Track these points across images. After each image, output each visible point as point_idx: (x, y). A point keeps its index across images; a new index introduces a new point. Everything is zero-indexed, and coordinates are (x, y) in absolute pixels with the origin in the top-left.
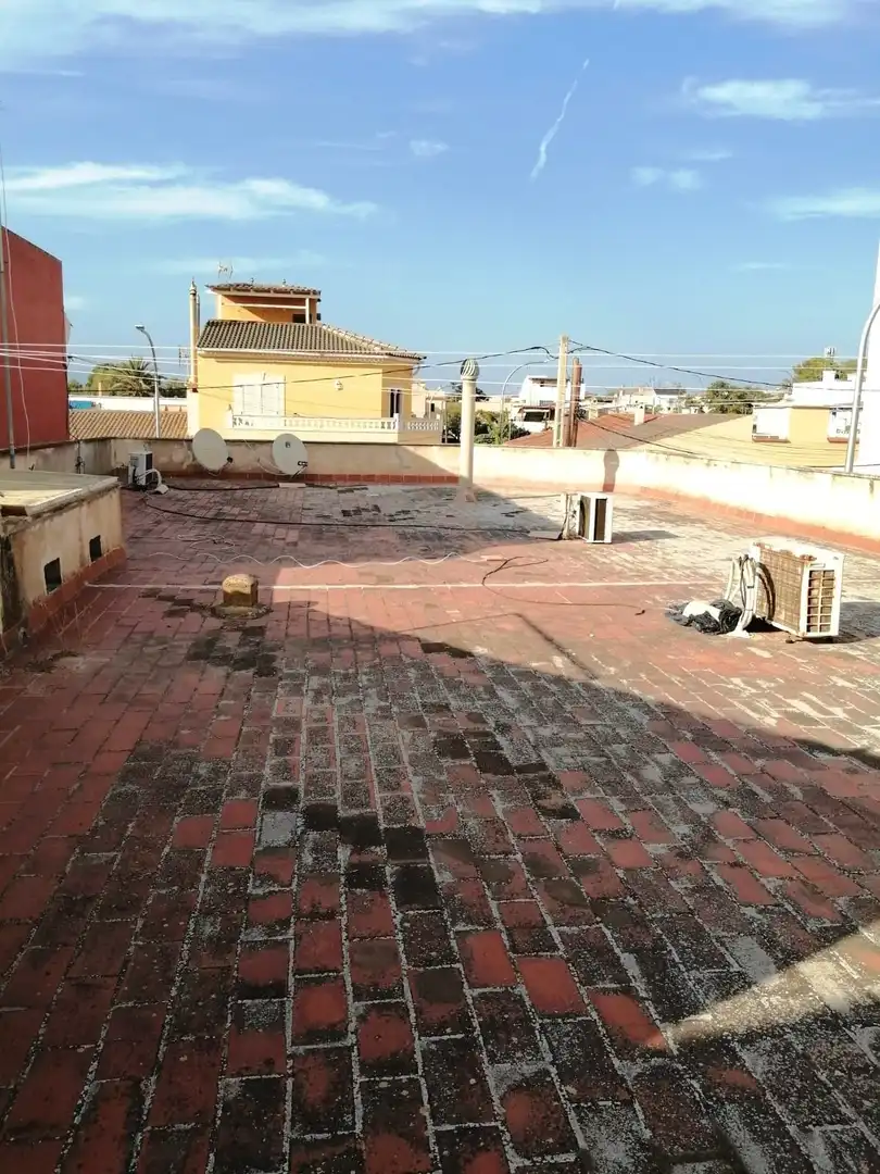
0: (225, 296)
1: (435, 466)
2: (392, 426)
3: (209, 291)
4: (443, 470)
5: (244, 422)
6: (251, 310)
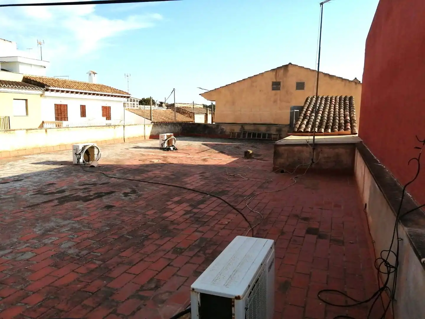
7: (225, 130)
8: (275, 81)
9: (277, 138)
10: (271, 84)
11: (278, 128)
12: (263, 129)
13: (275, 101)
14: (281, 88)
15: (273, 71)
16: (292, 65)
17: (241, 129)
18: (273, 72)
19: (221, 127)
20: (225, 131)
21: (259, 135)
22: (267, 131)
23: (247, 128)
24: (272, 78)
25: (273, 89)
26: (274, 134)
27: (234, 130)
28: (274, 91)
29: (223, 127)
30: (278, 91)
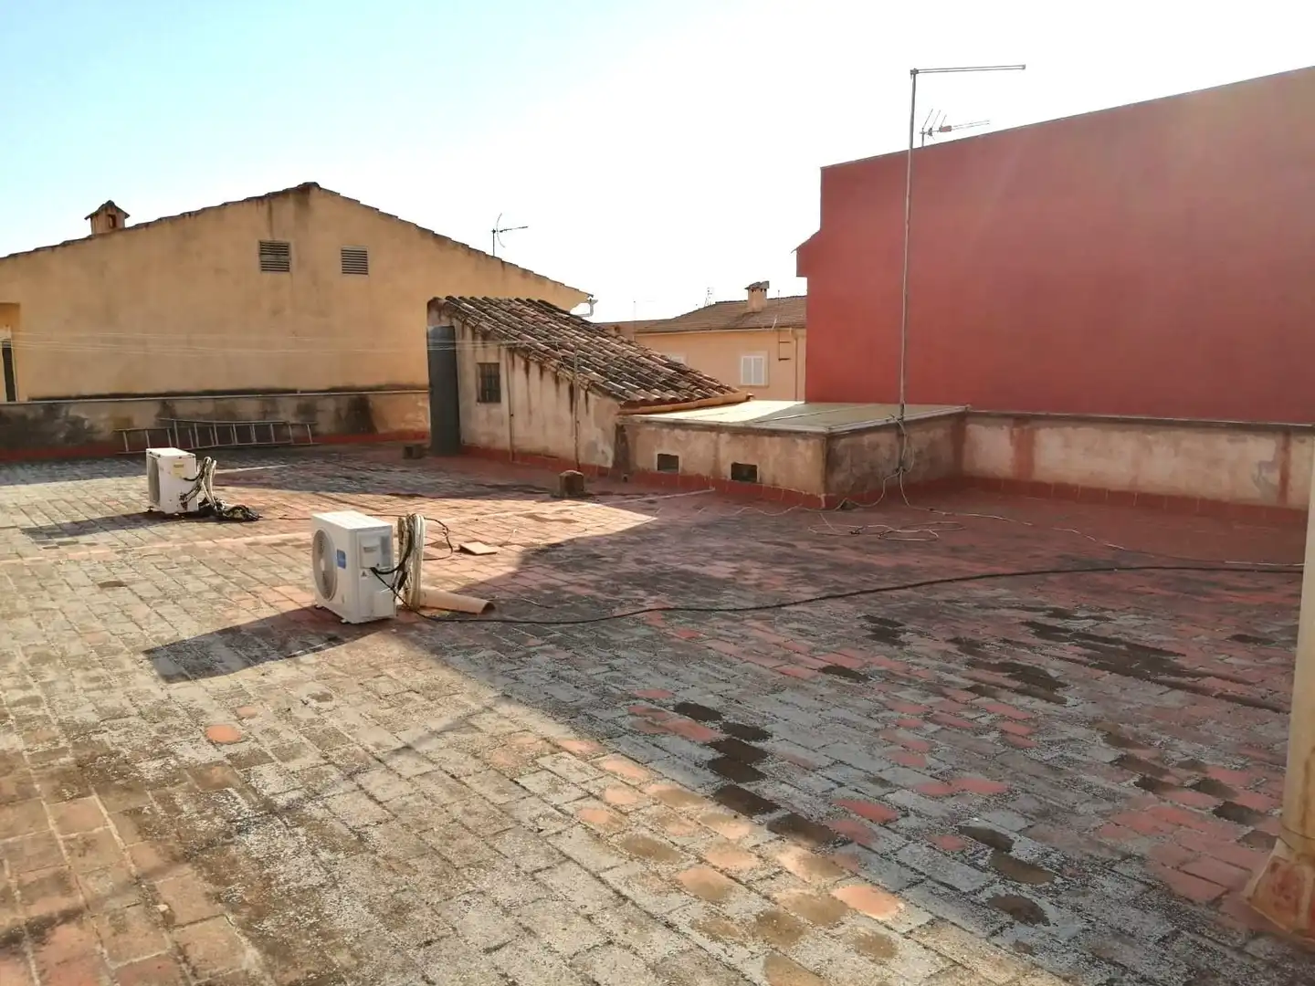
7: (87, 424)
8: (268, 238)
9: (308, 437)
10: (255, 249)
11: (303, 402)
12: (249, 410)
13: (276, 312)
14: (293, 264)
15: (257, 205)
16: (322, 193)
17: (159, 415)
18: (260, 207)
19: (67, 413)
20: (91, 427)
21: (243, 432)
22: (265, 413)
23: (184, 408)
24: (257, 230)
25: (265, 267)
26: (292, 425)
27: (129, 421)
28: (268, 276)
29: (75, 411)
30: (284, 276)
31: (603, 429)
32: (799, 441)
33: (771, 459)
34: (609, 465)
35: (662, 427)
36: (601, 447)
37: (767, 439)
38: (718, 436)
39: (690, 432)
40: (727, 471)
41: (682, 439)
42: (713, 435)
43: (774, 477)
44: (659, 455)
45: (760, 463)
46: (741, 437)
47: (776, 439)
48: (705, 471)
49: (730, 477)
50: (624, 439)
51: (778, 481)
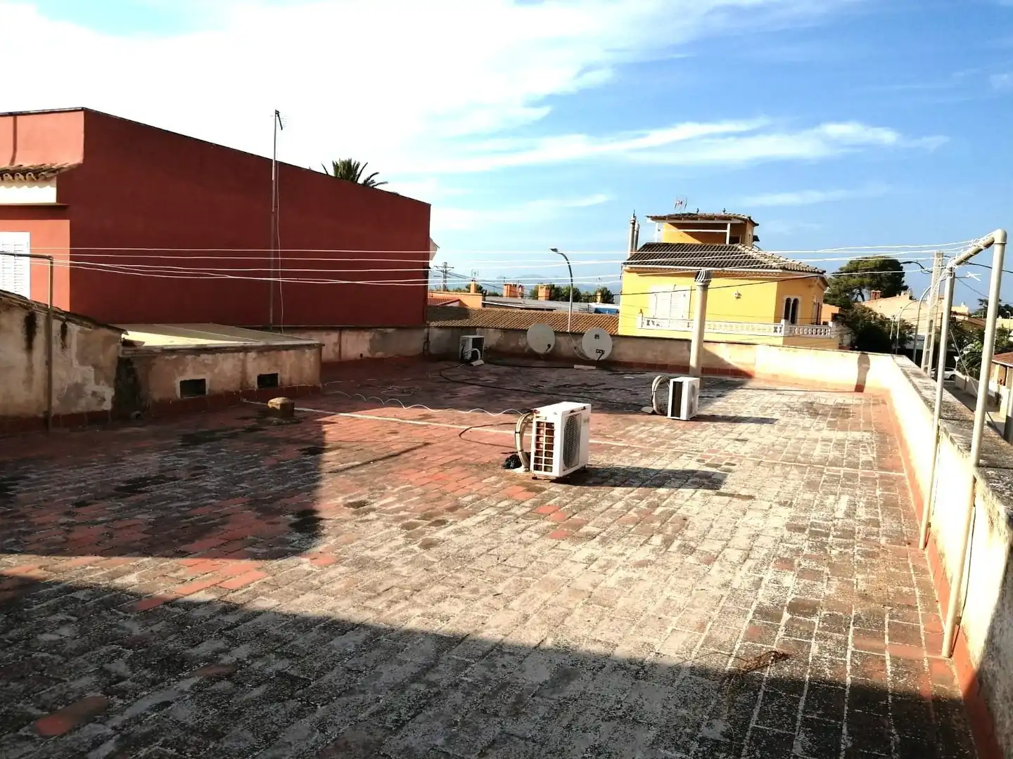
0: (671, 224)
1: (722, 360)
2: (778, 330)
3: (649, 220)
4: (729, 364)
5: (656, 323)
6: (691, 234)
31: (95, 366)
32: (307, 351)
33: (288, 366)
34: (107, 406)
35: (187, 354)
36: (91, 387)
37: (284, 353)
38: (246, 355)
39: (218, 354)
40: (253, 381)
41: (210, 362)
42: (241, 355)
43: (290, 378)
44: (182, 382)
45: (281, 371)
46: (266, 353)
47: (291, 352)
48: (233, 387)
49: (256, 386)
50: (132, 372)
51: (293, 382)
